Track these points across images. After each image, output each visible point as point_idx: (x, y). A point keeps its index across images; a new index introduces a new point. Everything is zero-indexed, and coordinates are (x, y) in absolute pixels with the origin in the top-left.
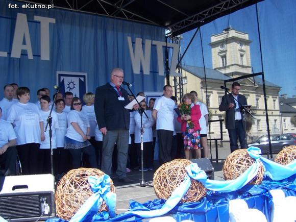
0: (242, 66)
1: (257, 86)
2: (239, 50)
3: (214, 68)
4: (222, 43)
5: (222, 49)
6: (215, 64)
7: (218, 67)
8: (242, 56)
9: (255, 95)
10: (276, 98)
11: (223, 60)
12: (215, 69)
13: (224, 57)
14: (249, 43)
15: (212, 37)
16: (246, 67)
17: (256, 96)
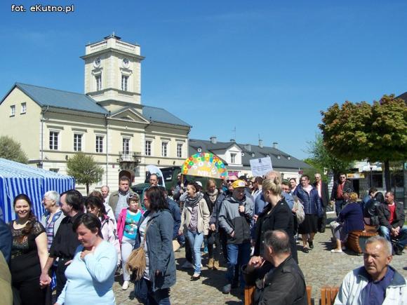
0: (125, 92)
1: (148, 123)
2: (121, 69)
3: (85, 93)
4: (98, 57)
5: (97, 66)
6: (87, 88)
7: (91, 91)
8: (125, 77)
9: (143, 135)
10: (184, 141)
11: (98, 82)
12: (87, 95)
13: (98, 77)
14: (141, 60)
15: (87, 48)
16: (132, 94)
17: (146, 137)
